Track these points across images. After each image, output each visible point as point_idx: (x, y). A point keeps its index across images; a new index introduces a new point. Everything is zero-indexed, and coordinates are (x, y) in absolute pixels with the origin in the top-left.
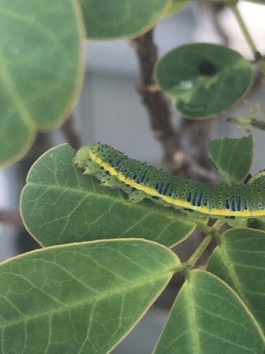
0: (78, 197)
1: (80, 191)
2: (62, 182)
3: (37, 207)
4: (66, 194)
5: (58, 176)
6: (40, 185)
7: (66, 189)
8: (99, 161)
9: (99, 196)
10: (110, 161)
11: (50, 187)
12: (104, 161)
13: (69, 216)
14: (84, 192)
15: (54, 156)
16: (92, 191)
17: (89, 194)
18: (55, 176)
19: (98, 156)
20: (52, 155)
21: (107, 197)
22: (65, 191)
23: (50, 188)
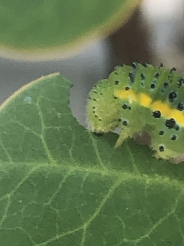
0: (102, 185)
1: (104, 171)
2: (61, 154)
3: (11, 210)
4: (75, 180)
5: (48, 141)
6: (12, 163)
7: (73, 169)
8: (145, 101)
9: (148, 180)
10: (172, 97)
11: (35, 167)
12: (155, 98)
13: (85, 226)
14: (114, 172)
15: (34, 100)
16: (131, 170)
17: (125, 176)
18: (44, 142)
19: (138, 92)
20: (28, 100)
21: (165, 180)
22: (69, 173)
23: (33, 169)
